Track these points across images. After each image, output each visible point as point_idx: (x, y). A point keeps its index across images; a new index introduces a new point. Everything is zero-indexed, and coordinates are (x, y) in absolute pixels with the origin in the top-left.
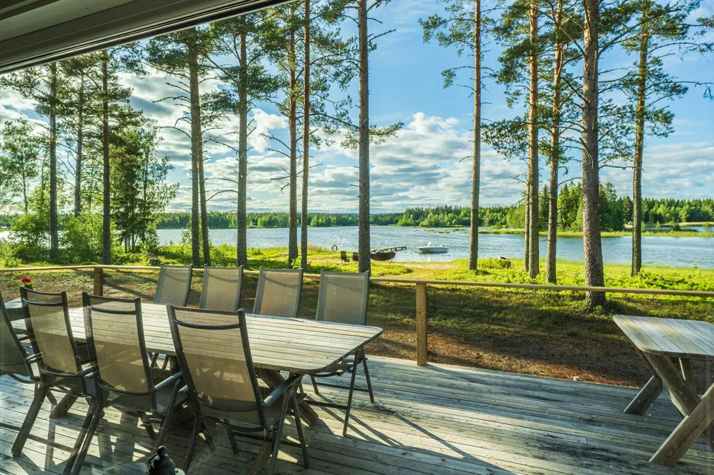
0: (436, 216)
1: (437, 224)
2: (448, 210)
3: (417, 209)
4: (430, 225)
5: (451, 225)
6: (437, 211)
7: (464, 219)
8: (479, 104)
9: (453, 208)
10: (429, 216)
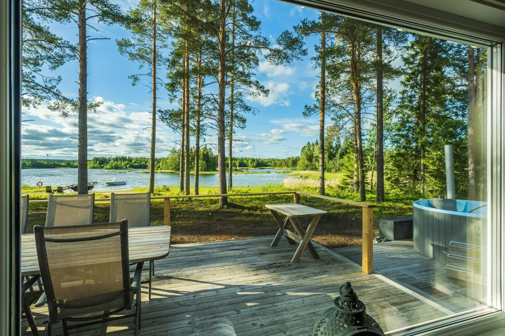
0: (116, 162)
1: (117, 168)
2: (124, 159)
3: (103, 158)
4: (112, 168)
5: (126, 168)
6: (116, 159)
7: (135, 164)
8: (155, 98)
9: (127, 158)
10: (111, 162)
